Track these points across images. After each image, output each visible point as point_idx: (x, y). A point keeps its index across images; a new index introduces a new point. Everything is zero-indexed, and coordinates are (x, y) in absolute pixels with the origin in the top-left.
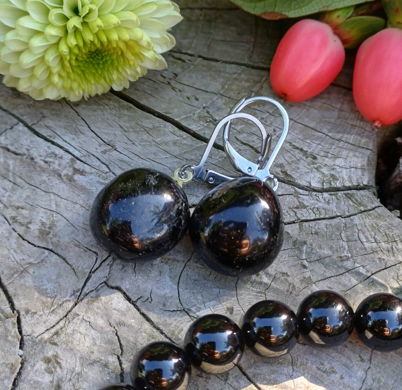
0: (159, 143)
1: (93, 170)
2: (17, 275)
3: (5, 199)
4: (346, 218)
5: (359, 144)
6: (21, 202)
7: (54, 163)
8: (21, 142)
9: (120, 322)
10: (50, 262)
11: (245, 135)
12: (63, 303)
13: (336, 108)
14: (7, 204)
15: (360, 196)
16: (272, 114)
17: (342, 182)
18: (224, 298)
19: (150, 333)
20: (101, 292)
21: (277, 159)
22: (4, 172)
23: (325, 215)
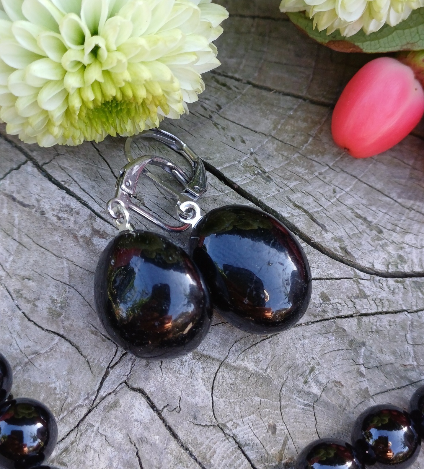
1: (116, 232)
2: (20, 367)
3: (8, 265)
4: (412, 314)
6: (28, 270)
7: (69, 220)
8: (30, 189)
9: (141, 437)
10: (61, 352)
11: (299, 195)
12: (75, 409)
13: (408, 165)
14: (11, 272)
16: (332, 167)
17: (410, 266)
18: (265, 411)
19: (177, 455)
20: (121, 396)
21: (336, 230)
22: (7, 227)
23: (388, 308)
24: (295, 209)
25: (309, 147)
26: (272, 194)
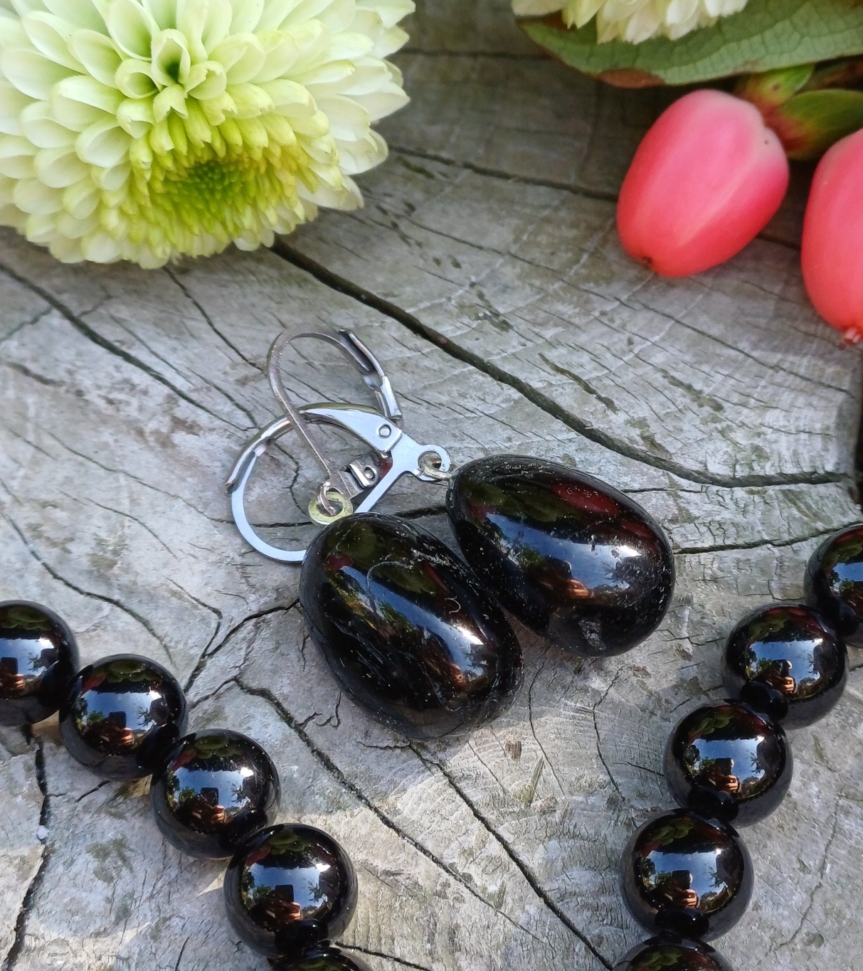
1: (218, 423)
3: (15, 484)
4: (782, 548)
5: (820, 377)
6: (53, 492)
7: (128, 403)
8: (55, 354)
10: (114, 631)
11: (563, 350)
13: (772, 293)
14: (20, 495)
15: (818, 498)
16: (625, 303)
17: (777, 464)
19: (332, 797)
20: (227, 701)
21: (633, 408)
22: (14, 421)
23: (736, 539)
24: (554, 375)
25: (583, 271)
26: (511, 351)
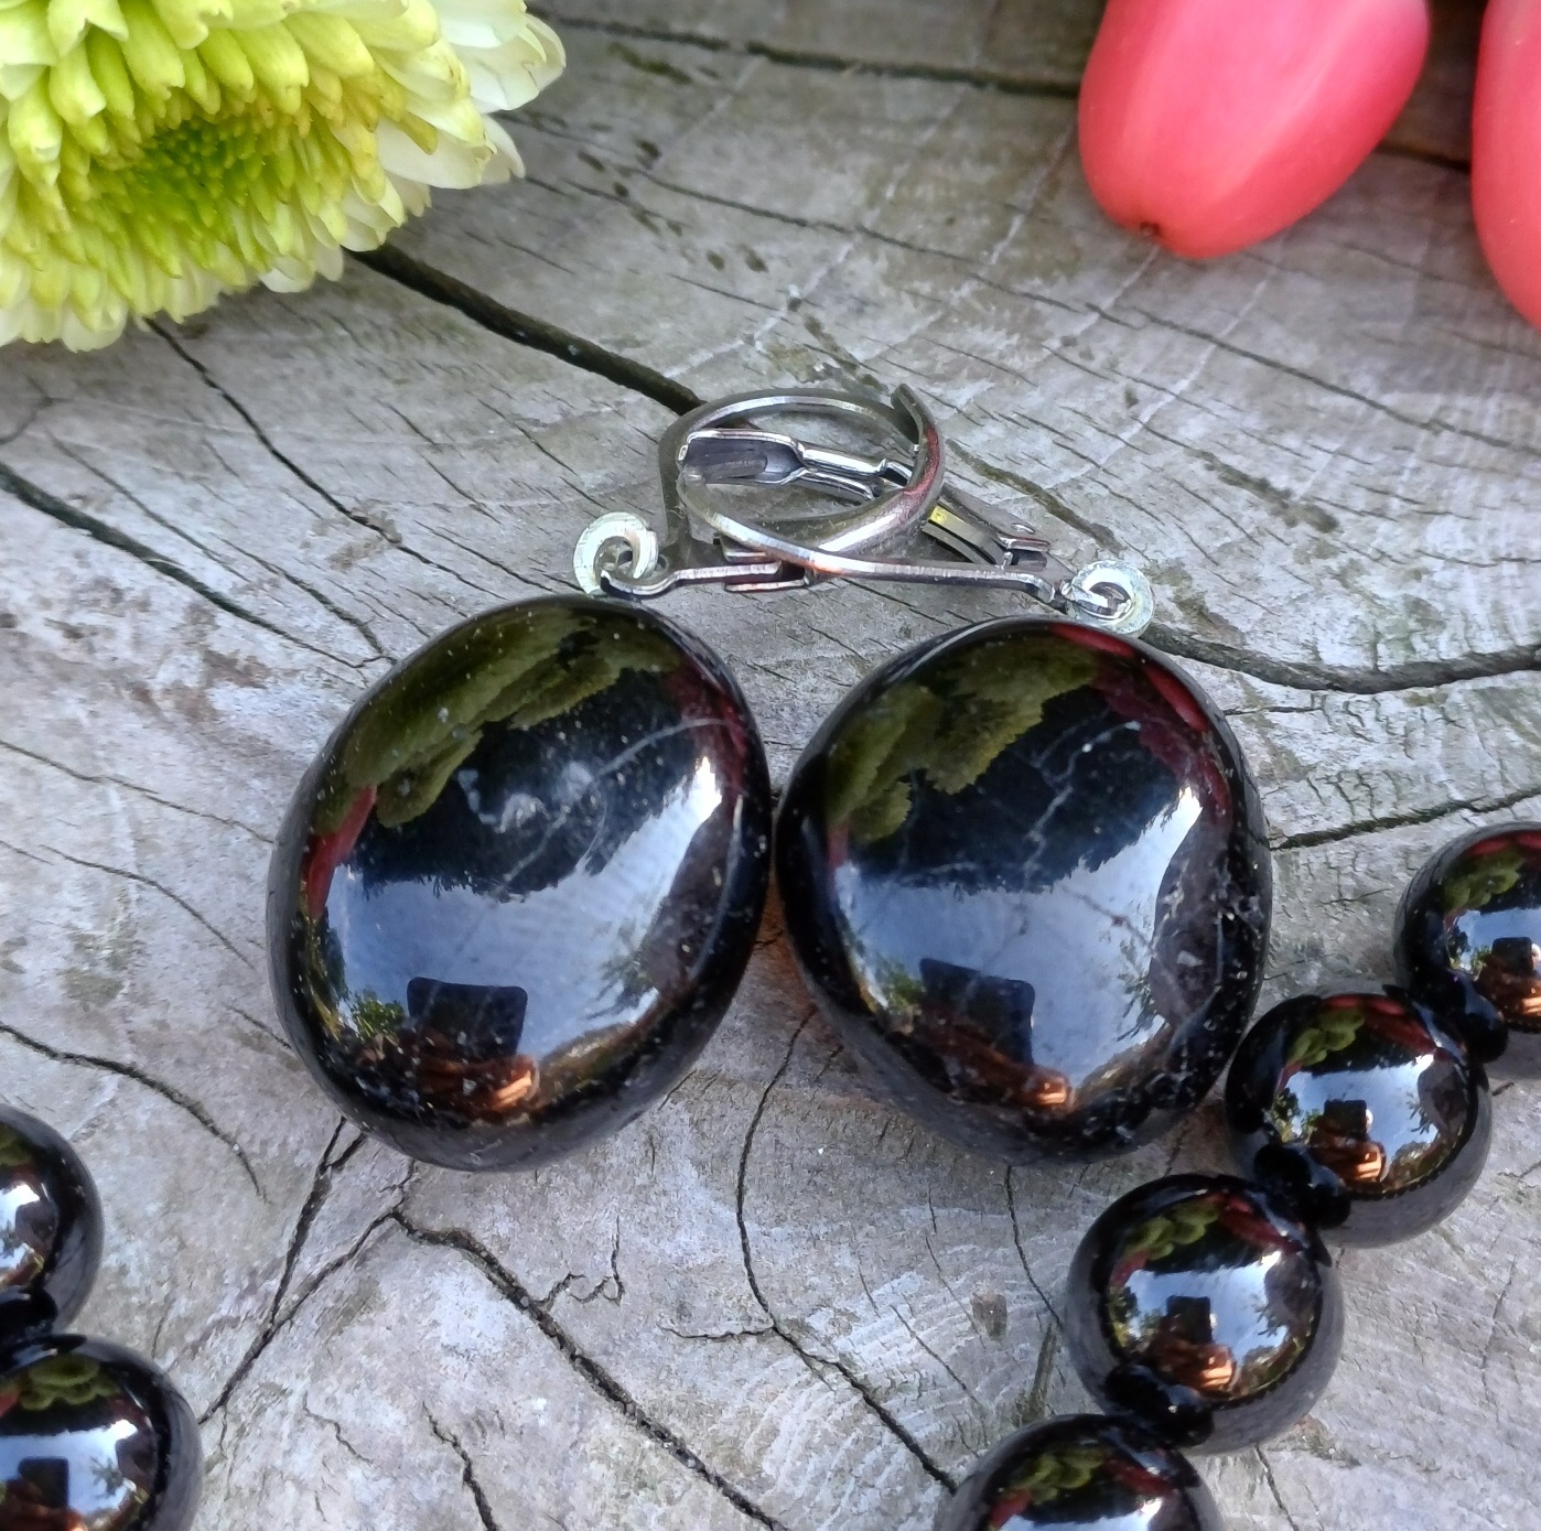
0: (595, 495)
1: (301, 655)
4: (1493, 814)
5: (1527, 435)
7: (110, 633)
9: (479, 1412)
10: (131, 1132)
11: (995, 430)
12: (205, 1336)
13: (1407, 265)
16: (1110, 314)
17: (1461, 635)
18: (956, 1253)
19: (625, 1460)
20: (383, 1266)
21: (1151, 540)
23: (1395, 805)
24: (984, 485)
25: (1016, 253)
